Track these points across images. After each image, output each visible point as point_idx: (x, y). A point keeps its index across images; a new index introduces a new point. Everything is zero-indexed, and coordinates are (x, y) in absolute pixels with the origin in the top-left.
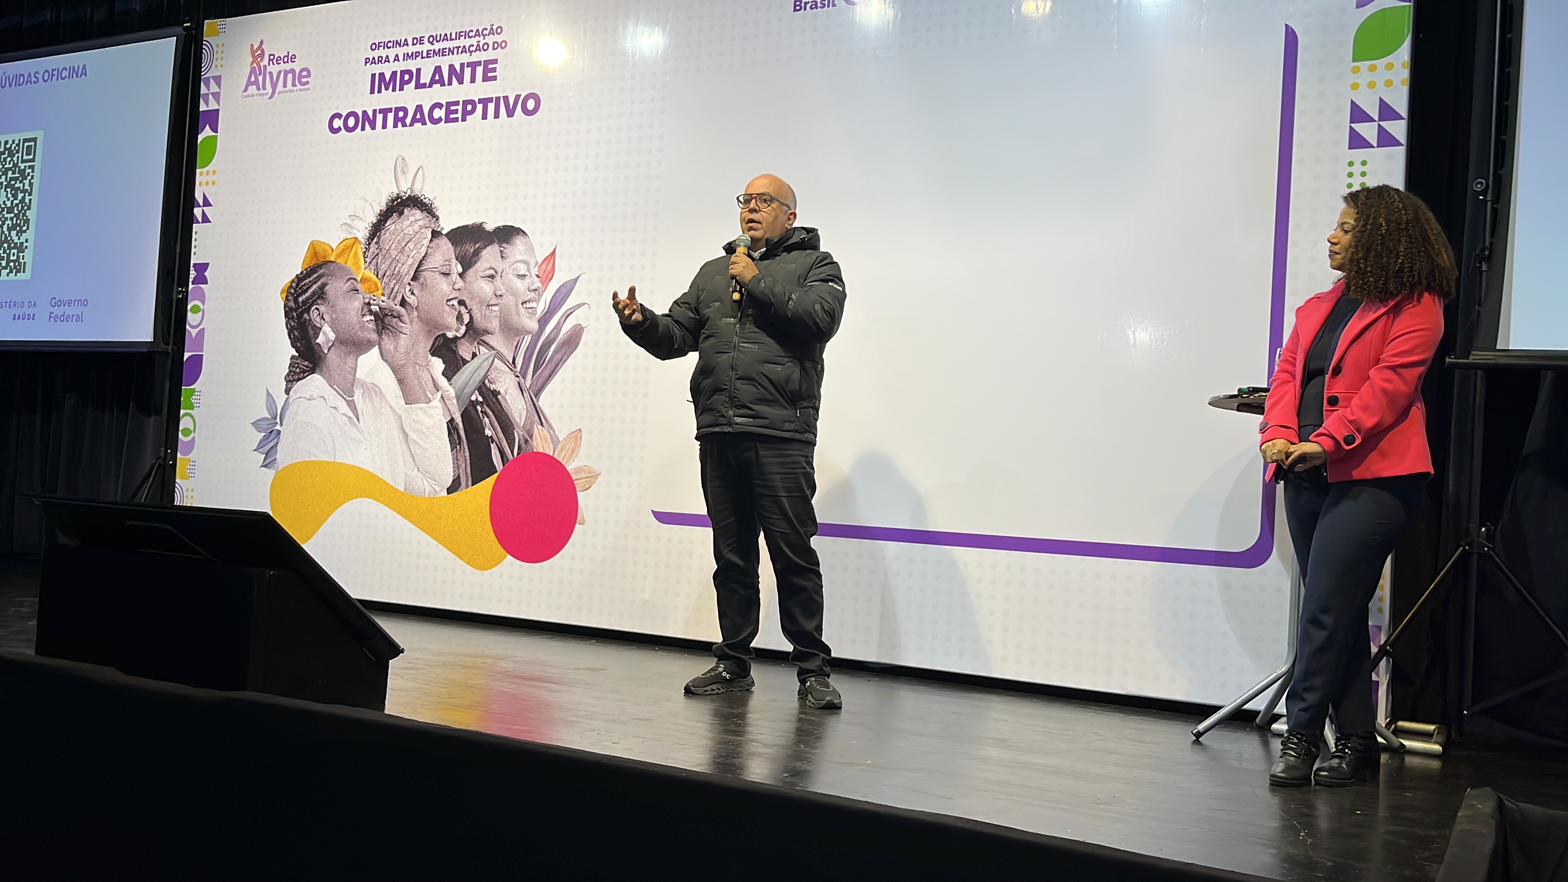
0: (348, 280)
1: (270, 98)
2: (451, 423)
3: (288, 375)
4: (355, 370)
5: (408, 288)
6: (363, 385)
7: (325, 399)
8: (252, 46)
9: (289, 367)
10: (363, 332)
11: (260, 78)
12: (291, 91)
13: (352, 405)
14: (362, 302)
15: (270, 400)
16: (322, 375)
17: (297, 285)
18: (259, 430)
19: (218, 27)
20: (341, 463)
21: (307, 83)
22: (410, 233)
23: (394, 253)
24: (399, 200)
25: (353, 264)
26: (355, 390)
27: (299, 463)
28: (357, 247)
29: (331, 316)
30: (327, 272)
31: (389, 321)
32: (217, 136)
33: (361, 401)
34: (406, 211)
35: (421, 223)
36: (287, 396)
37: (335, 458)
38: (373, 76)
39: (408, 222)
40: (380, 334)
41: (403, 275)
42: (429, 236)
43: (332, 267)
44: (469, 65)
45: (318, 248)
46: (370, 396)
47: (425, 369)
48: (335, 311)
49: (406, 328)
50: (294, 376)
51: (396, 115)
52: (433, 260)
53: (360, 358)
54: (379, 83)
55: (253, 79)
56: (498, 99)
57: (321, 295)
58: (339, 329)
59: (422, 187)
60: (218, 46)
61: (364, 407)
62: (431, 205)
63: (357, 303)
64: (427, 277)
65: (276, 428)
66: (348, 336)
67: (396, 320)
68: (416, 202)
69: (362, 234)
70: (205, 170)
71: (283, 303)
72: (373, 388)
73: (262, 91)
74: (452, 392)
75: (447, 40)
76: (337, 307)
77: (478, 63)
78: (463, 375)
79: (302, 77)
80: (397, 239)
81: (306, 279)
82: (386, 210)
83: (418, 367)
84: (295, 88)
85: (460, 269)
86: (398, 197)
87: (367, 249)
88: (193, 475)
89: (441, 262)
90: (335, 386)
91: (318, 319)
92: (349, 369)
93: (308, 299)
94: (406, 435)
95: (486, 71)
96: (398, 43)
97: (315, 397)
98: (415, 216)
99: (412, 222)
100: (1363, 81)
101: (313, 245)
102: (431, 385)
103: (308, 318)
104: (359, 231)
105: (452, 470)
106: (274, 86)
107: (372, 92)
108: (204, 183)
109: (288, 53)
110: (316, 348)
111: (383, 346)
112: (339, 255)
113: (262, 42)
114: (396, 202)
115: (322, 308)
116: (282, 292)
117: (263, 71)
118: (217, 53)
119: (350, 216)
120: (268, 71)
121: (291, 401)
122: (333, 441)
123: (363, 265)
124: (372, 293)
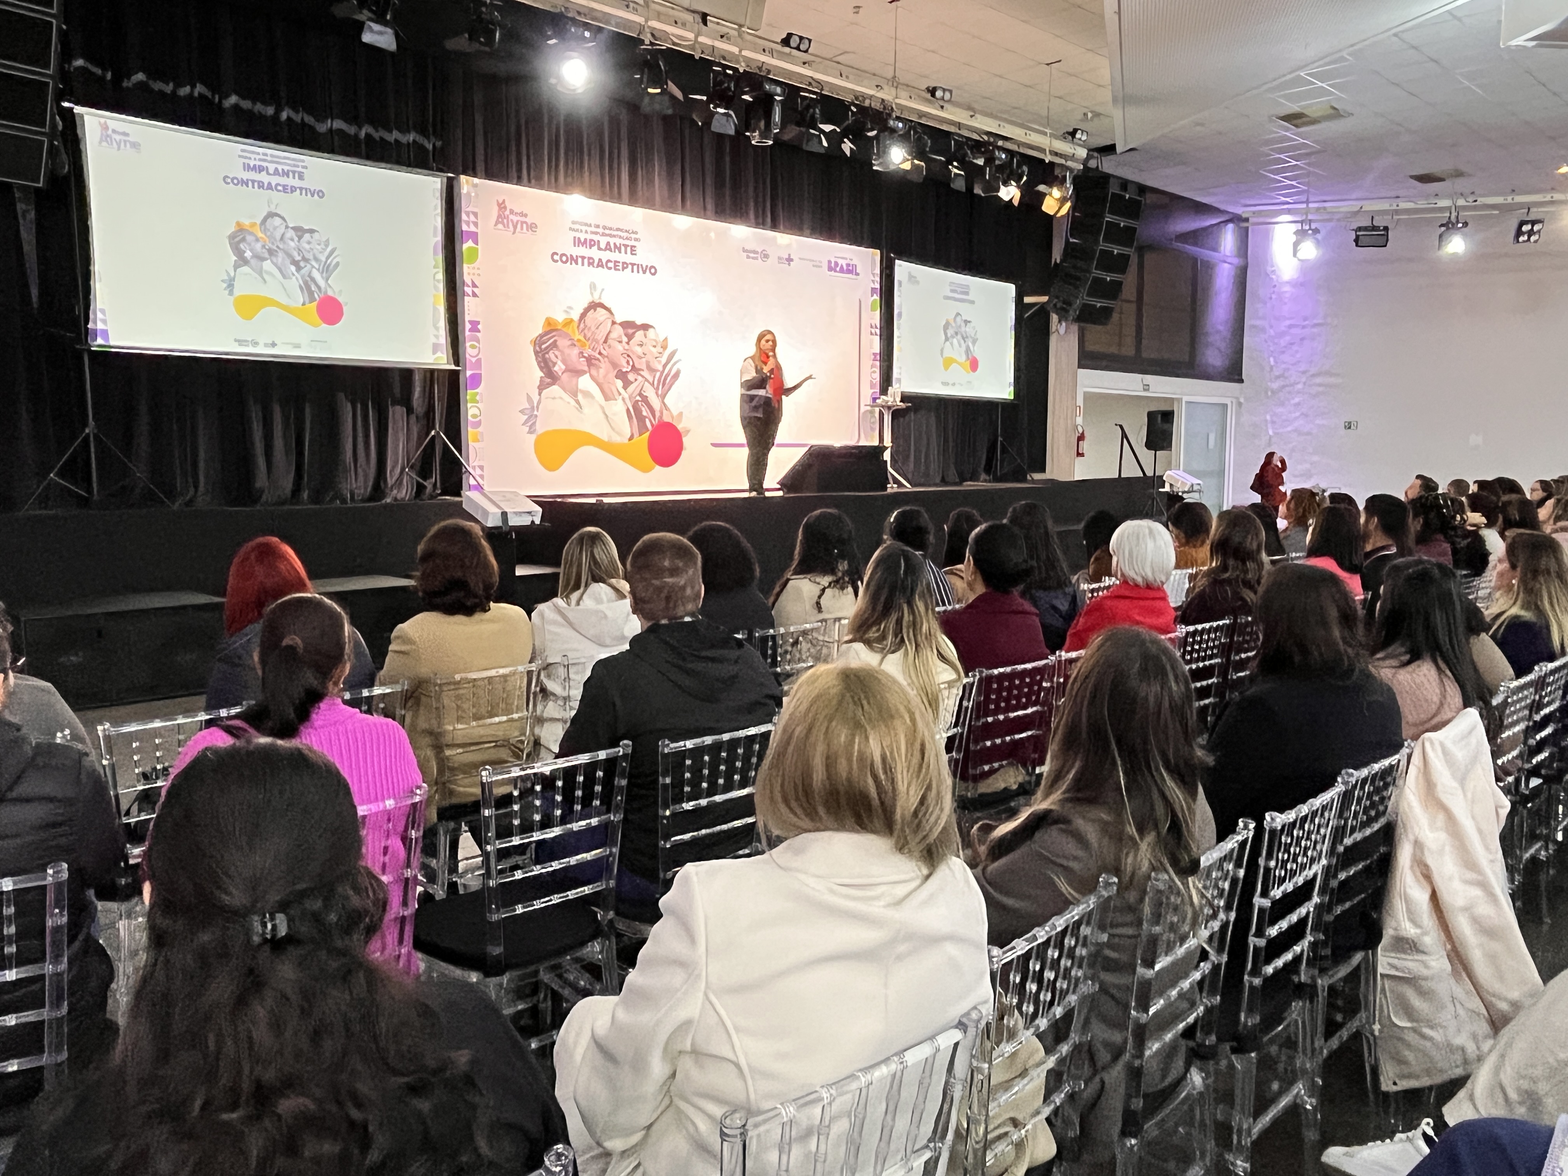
0: (570, 339)
1: (512, 234)
2: (628, 410)
3: (540, 386)
4: (578, 384)
5: (602, 346)
6: (582, 392)
7: (563, 398)
8: (497, 200)
9: (541, 381)
10: (580, 366)
11: (505, 221)
12: (526, 233)
13: (578, 402)
14: (579, 351)
15: (529, 399)
16: (559, 386)
18: (523, 414)
20: (573, 430)
21: (536, 231)
22: (600, 320)
23: (593, 329)
24: (594, 304)
25: (572, 332)
26: (578, 394)
27: (551, 430)
28: (573, 323)
29: (562, 357)
30: (557, 334)
31: (593, 362)
32: (478, 248)
33: (582, 399)
34: (598, 309)
35: (606, 316)
36: (539, 396)
38: (575, 238)
39: (600, 315)
40: (589, 367)
41: (599, 340)
42: (611, 323)
43: (561, 332)
44: (624, 245)
45: (553, 321)
46: (587, 397)
47: (614, 385)
48: (564, 355)
49: (602, 365)
50: (543, 386)
51: (588, 260)
52: (614, 335)
53: (577, 378)
54: (578, 242)
55: (500, 220)
56: (638, 264)
57: (555, 345)
58: (568, 364)
61: (584, 403)
62: (610, 308)
63: (576, 351)
64: (611, 342)
65: (535, 413)
66: (572, 368)
67: (597, 361)
68: (601, 305)
69: (576, 316)
70: (467, 266)
71: (533, 348)
72: (587, 393)
73: (507, 228)
74: (626, 396)
75: (610, 230)
76: (566, 353)
77: (628, 245)
78: (631, 388)
79: (534, 228)
80: (594, 322)
81: (546, 337)
82: (587, 307)
83: (609, 384)
84: (529, 232)
85: (627, 340)
86: (593, 301)
87: (580, 325)
88: (482, 440)
89: (617, 336)
90: (568, 392)
91: (555, 358)
92: (574, 384)
93: (546, 346)
94: (607, 416)
95: (632, 250)
96: (587, 225)
97: (557, 397)
98: (603, 312)
100: (872, 317)
101: (547, 319)
102: (617, 393)
103: (548, 357)
105: (629, 431)
106: (515, 227)
107: (575, 246)
108: (471, 273)
109: (522, 211)
110: (554, 372)
111: (591, 373)
113: (504, 201)
114: (592, 304)
115: (556, 352)
116: (532, 342)
117: (507, 217)
119: (569, 307)
120: (510, 218)
121: (542, 399)
122: (568, 419)
123: (577, 333)
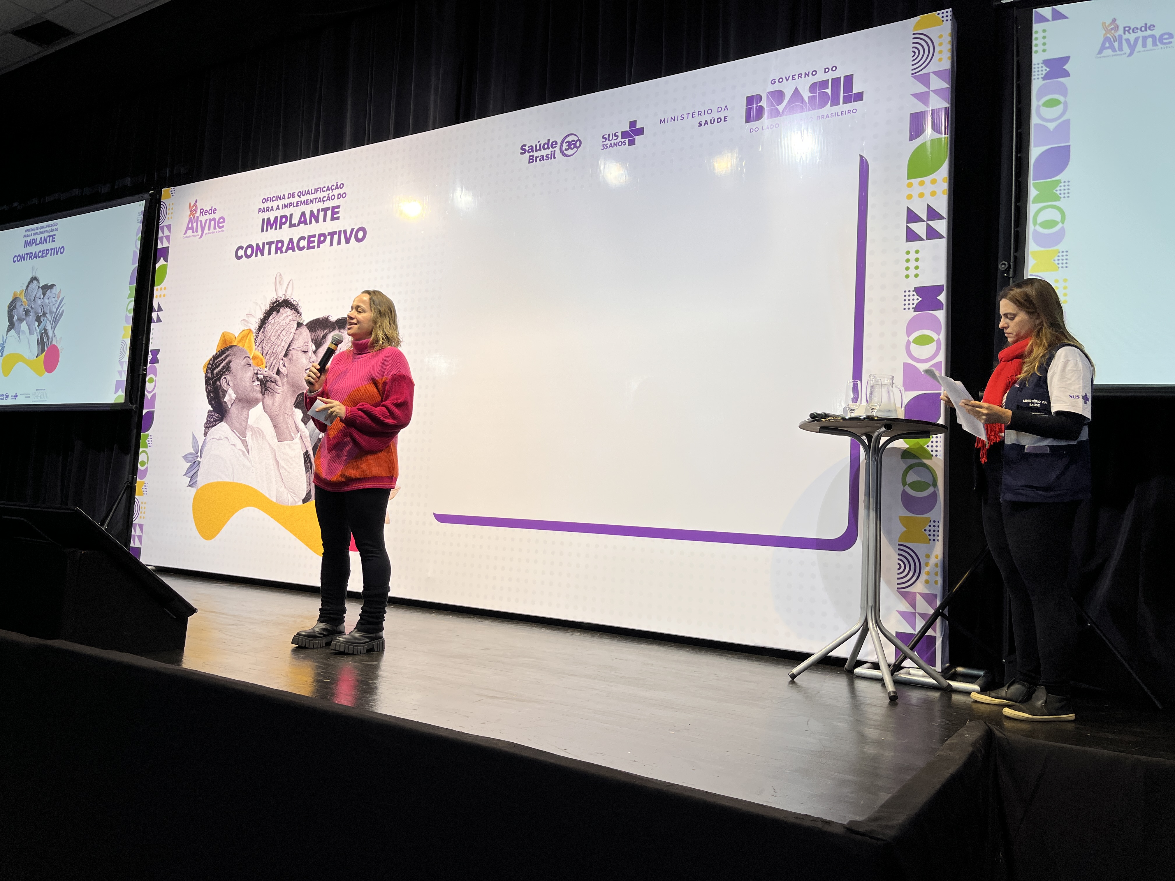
0: (245, 358)
1: (201, 237)
2: (306, 454)
3: (206, 423)
4: (247, 419)
5: (282, 362)
6: (252, 429)
7: (228, 439)
8: (190, 204)
9: (207, 418)
10: (253, 393)
11: (195, 225)
12: (213, 232)
13: (244, 442)
14: (253, 373)
15: (194, 440)
16: (227, 423)
17: (214, 362)
18: (187, 461)
19: (170, 193)
20: (237, 483)
21: (223, 227)
22: (283, 325)
23: (273, 339)
24: (277, 303)
25: (248, 347)
26: (247, 432)
27: (211, 483)
28: (250, 336)
29: (234, 382)
30: (232, 353)
31: (269, 385)
32: (167, 264)
33: (250, 440)
34: (281, 310)
35: (290, 318)
36: (205, 438)
37: (233, 479)
38: (263, 220)
39: (283, 317)
40: (263, 394)
41: (279, 354)
42: (295, 326)
43: (235, 349)
44: (323, 210)
45: (227, 337)
46: (256, 437)
47: (291, 417)
48: (236, 379)
50: (210, 424)
51: (277, 245)
52: (297, 343)
53: (251, 411)
54: (268, 225)
55: (190, 226)
56: (340, 232)
57: (227, 368)
58: (238, 391)
59: (292, 294)
60: (169, 205)
61: (252, 445)
62: (297, 305)
63: (250, 374)
64: (294, 354)
65: (198, 460)
66: (243, 396)
67: (273, 384)
68: (287, 304)
69: (254, 326)
70: (159, 287)
71: (204, 375)
72: (258, 431)
73: (195, 234)
74: (307, 433)
75: (309, 194)
76: (238, 377)
77: (328, 209)
79: (219, 223)
80: (275, 329)
81: (218, 358)
82: (270, 310)
83: (286, 416)
84: (215, 230)
85: (314, 348)
86: (277, 301)
87: (257, 337)
88: (146, 493)
89: (302, 344)
90: (235, 430)
91: (225, 385)
92: (244, 419)
93: (220, 371)
94: (278, 463)
95: (333, 213)
96: (279, 198)
97: (222, 438)
98: (286, 312)
99: (285, 317)
100: (915, 193)
101: (223, 335)
102: (294, 428)
103: (219, 384)
104: (252, 324)
105: (306, 486)
106: (203, 229)
107: (262, 231)
108: (159, 295)
109: (212, 207)
110: (224, 405)
111: (265, 402)
112: (240, 341)
113: (196, 201)
114: (275, 304)
115: (228, 377)
116: (204, 367)
117: (196, 220)
118: (169, 209)
119: (247, 315)
120: (199, 220)
121: (207, 441)
122: (233, 468)
123: (254, 348)
124: (259, 366)
